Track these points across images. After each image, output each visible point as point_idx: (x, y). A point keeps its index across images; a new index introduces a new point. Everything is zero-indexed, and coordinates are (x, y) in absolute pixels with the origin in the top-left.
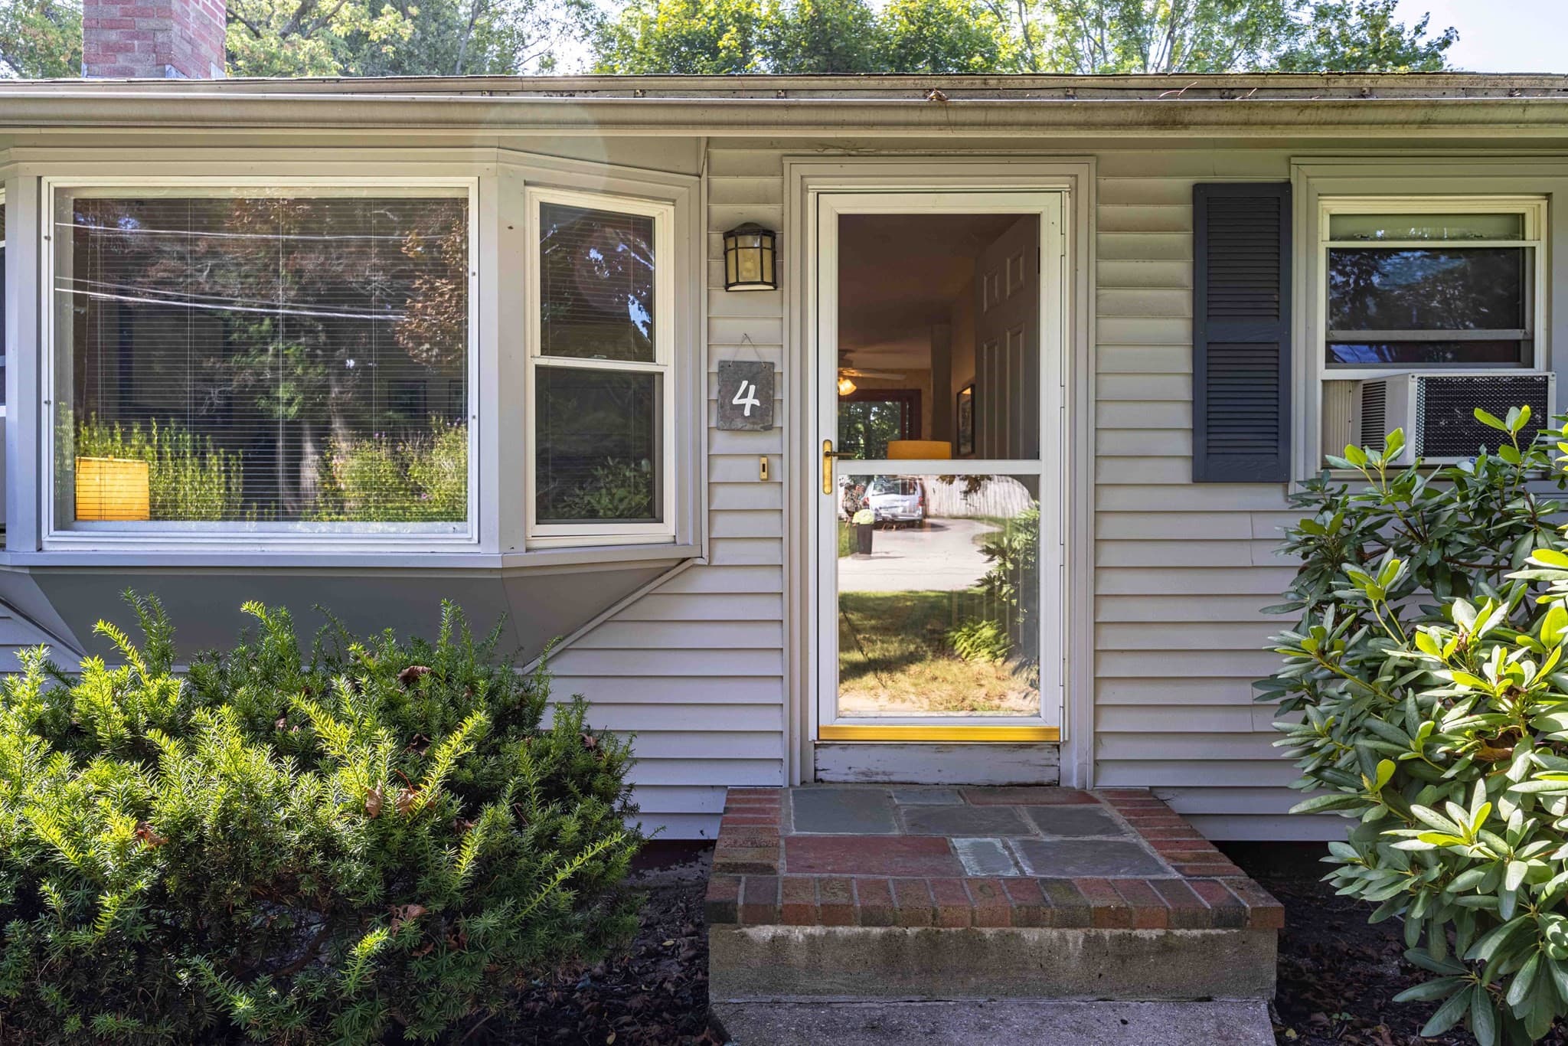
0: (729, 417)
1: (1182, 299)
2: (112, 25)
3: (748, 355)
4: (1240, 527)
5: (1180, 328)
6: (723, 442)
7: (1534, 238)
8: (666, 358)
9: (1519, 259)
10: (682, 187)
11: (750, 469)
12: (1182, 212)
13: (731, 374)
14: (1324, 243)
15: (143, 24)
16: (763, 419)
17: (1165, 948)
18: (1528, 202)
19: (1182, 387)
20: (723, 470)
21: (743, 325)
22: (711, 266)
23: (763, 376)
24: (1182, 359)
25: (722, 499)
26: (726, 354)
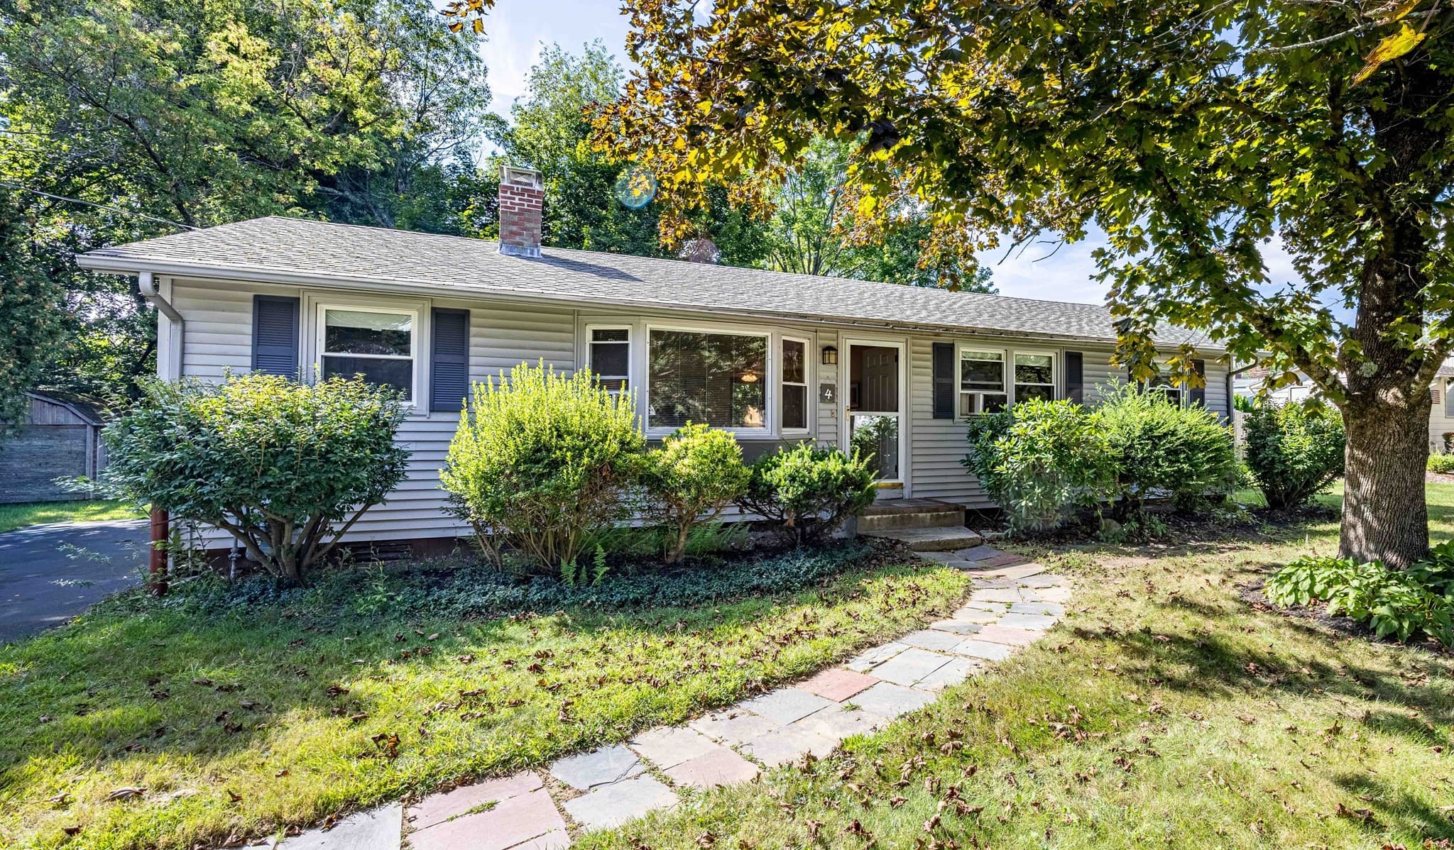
0: (823, 399)
1: (930, 371)
2: (514, 224)
3: (828, 382)
4: (944, 430)
5: (930, 379)
6: (822, 406)
7: (1003, 361)
8: (807, 382)
9: (1000, 365)
10: (811, 335)
11: (829, 413)
12: (930, 349)
13: (824, 387)
14: (961, 359)
15: (528, 225)
16: (832, 400)
17: (945, 516)
18: (1002, 352)
19: (930, 394)
20: (823, 413)
21: (827, 374)
22: (819, 358)
23: (832, 388)
24: (930, 387)
25: (822, 421)
26: (823, 381)
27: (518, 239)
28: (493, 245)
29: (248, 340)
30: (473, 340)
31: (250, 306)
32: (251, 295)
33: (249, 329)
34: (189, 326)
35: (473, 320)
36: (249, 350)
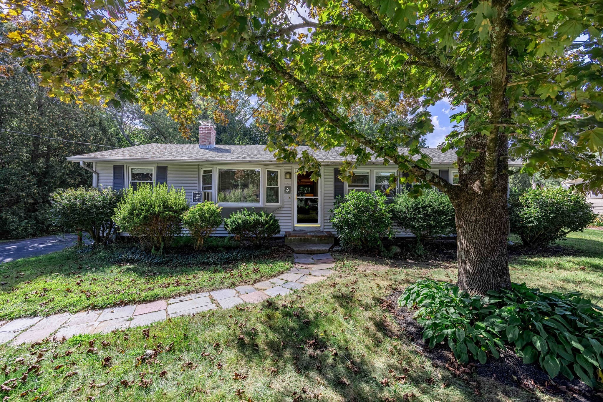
0: (286, 192)
1: (333, 180)
2: (203, 138)
3: (288, 186)
5: (333, 183)
6: (285, 194)
7: (370, 174)
8: (279, 186)
9: (368, 176)
10: (281, 168)
11: (288, 197)
12: (333, 171)
13: (286, 188)
15: (207, 138)
16: (289, 192)
17: (324, 239)
18: (369, 171)
19: (333, 189)
20: (285, 197)
21: (287, 182)
22: (284, 176)
23: (289, 188)
24: (333, 186)
25: (285, 200)
26: (286, 185)
27: (204, 143)
28: (197, 146)
29: (112, 178)
30: (168, 175)
31: (112, 168)
32: (113, 165)
33: (112, 175)
34: (100, 175)
35: (169, 169)
36: (112, 181)
